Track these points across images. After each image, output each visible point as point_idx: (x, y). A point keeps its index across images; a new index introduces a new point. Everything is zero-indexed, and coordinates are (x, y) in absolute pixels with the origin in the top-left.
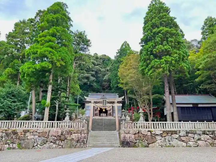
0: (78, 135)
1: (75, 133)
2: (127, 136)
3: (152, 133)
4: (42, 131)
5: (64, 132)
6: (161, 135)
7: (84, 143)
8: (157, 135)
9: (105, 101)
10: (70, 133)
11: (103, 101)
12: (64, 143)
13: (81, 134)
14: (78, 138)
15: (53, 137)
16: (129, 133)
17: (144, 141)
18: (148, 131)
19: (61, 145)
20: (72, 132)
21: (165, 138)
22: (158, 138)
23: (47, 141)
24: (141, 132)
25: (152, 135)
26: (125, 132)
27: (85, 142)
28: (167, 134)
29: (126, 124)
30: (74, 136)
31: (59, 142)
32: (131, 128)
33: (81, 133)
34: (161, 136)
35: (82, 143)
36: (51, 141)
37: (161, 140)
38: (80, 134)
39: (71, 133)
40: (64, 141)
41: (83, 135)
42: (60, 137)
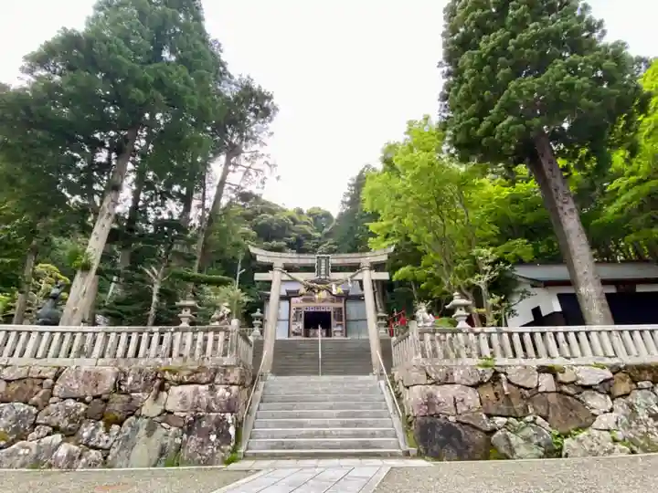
0: (196, 392)
1: (181, 383)
2: (444, 394)
3: (561, 377)
4: (23, 374)
5: (130, 379)
6: (606, 388)
7: (224, 437)
8: (589, 387)
9: (323, 261)
10: (158, 382)
11: (319, 262)
12: (120, 432)
13: (212, 388)
14: (196, 407)
15: (71, 403)
16: (447, 380)
17: (529, 418)
18: (543, 370)
19: (101, 445)
20: (167, 375)
21: (630, 399)
22: (597, 402)
23: (34, 425)
24: (506, 374)
25: (565, 388)
26: (428, 376)
27: (232, 431)
28: (636, 382)
29: (428, 337)
30: (175, 398)
31: (97, 428)
32: (452, 355)
33: (212, 380)
34: (609, 393)
35: (213, 438)
36: (55, 424)
37: (611, 411)
38: (206, 387)
39: (166, 380)
40: (121, 423)
41: (221, 391)
42: (106, 401)
